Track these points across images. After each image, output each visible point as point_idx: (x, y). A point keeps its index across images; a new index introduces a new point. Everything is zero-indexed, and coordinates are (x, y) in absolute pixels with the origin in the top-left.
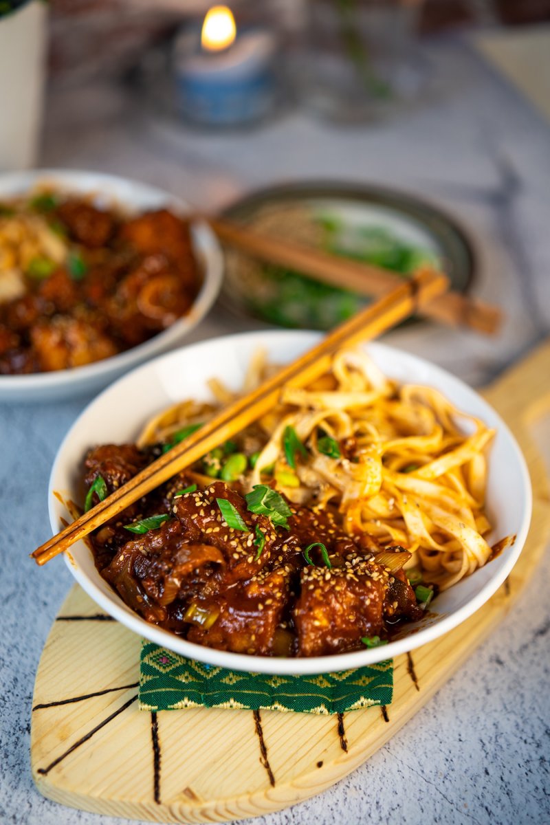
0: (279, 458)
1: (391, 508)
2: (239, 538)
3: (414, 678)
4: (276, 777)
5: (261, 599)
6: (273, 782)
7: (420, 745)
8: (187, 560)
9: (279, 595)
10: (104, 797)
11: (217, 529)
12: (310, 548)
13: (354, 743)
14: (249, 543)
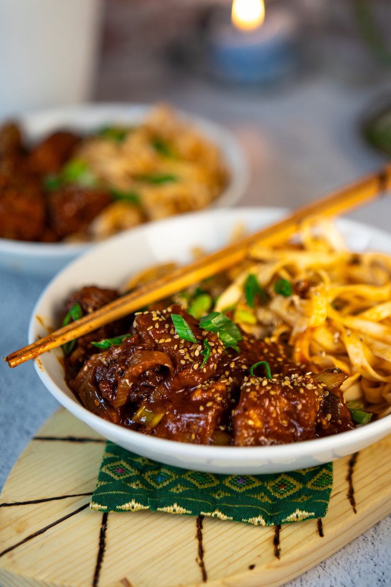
0: (240, 299)
1: (336, 341)
2: (188, 348)
3: (353, 503)
4: (210, 574)
5: (203, 402)
6: (205, 578)
7: (355, 566)
8: (139, 363)
9: (219, 399)
10: (47, 581)
11: (169, 340)
12: (255, 365)
13: (288, 551)
14: (197, 353)
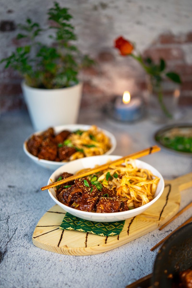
0: (105, 178)
1: (128, 190)
2: (87, 189)
3: (128, 233)
5: (89, 202)
6: (86, 247)
7: (127, 249)
8: (74, 191)
9: (94, 202)
11: (83, 186)
12: (105, 195)
13: (108, 243)
14: (89, 190)
